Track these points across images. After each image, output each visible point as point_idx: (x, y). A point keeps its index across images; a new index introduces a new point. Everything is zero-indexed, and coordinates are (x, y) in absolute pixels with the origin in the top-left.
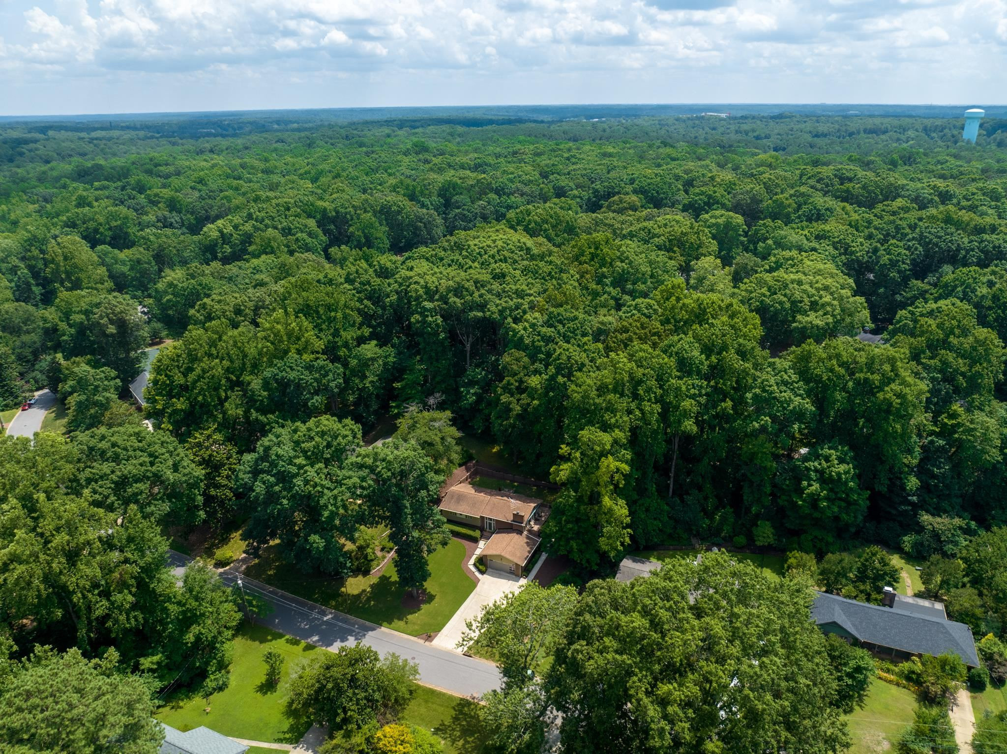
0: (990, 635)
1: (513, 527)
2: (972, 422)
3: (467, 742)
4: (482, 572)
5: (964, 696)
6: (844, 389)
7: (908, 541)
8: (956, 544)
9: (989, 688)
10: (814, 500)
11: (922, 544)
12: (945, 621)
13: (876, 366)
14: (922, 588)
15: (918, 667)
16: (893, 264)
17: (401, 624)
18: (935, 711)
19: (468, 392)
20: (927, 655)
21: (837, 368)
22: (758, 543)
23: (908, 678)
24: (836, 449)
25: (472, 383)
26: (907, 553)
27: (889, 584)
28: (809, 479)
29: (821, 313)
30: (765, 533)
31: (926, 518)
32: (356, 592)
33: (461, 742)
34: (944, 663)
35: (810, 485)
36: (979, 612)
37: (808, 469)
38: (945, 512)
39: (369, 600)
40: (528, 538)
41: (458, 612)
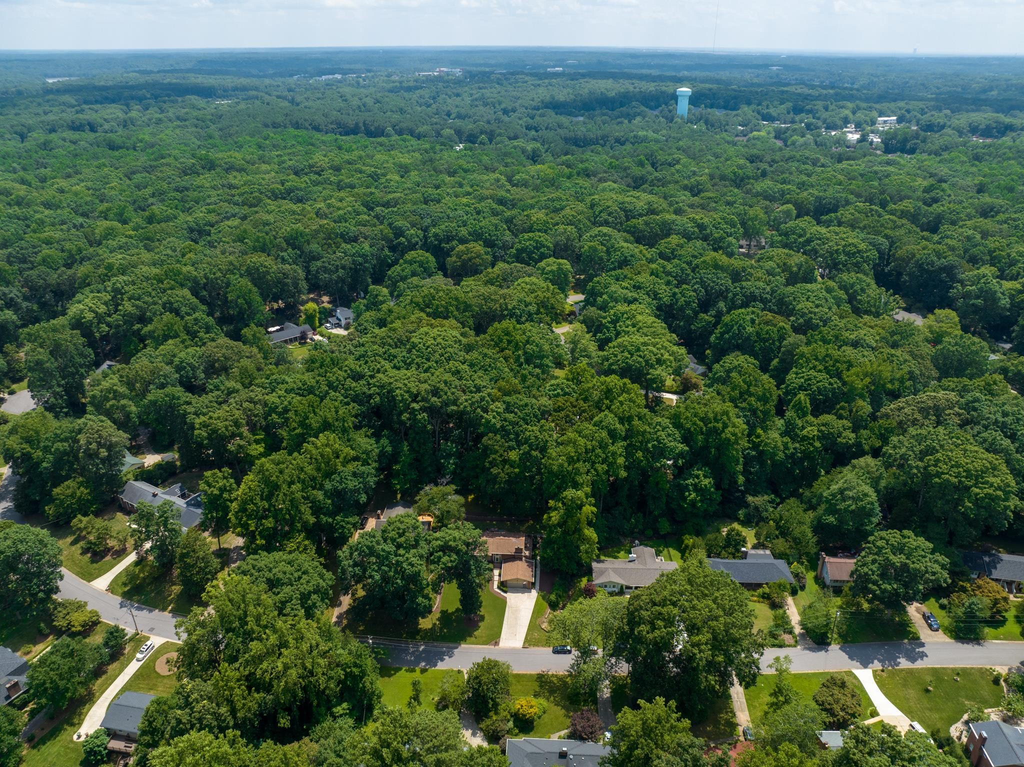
0: (795, 563)
1: (515, 557)
2: (768, 438)
3: (555, 697)
4: (505, 592)
5: (790, 600)
6: (702, 433)
7: (741, 513)
8: (767, 511)
9: (799, 592)
10: (693, 503)
11: (749, 514)
12: (772, 560)
13: (719, 418)
14: (756, 542)
15: (767, 590)
16: (688, 303)
17: (473, 639)
18: (781, 611)
19: (449, 463)
20: (771, 583)
21: (698, 422)
22: (662, 533)
23: (763, 597)
24: (701, 470)
25: (449, 456)
26: (742, 521)
27: (744, 546)
28: (689, 491)
29: (664, 367)
30: (665, 526)
31: (750, 499)
32: (430, 626)
33: (552, 698)
34: (780, 585)
35: (690, 494)
36: (788, 551)
37: (687, 485)
38: (759, 493)
39: (441, 629)
40: (527, 562)
41: (505, 622)
